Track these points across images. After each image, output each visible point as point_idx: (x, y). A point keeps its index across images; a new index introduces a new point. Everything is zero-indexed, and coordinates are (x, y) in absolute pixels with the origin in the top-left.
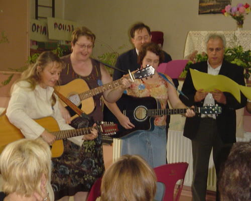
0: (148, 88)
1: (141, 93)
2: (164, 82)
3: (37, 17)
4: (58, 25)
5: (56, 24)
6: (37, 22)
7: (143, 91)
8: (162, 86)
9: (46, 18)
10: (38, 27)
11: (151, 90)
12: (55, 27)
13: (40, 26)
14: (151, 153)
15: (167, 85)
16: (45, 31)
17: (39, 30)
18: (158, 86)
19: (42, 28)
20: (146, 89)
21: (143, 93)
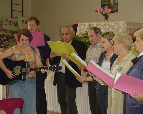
0: (24, 55)
1: (19, 58)
2: (33, 52)
3: (12, 17)
4: (25, 21)
5: (23, 21)
6: (12, 20)
7: (20, 57)
8: (32, 54)
9: (17, 17)
10: (13, 22)
11: (25, 56)
12: (23, 22)
13: (14, 22)
14: (26, 93)
15: (35, 54)
16: (17, 24)
17: (13, 24)
18: (29, 54)
19: (15, 23)
20: (22, 56)
21: (21, 58)
